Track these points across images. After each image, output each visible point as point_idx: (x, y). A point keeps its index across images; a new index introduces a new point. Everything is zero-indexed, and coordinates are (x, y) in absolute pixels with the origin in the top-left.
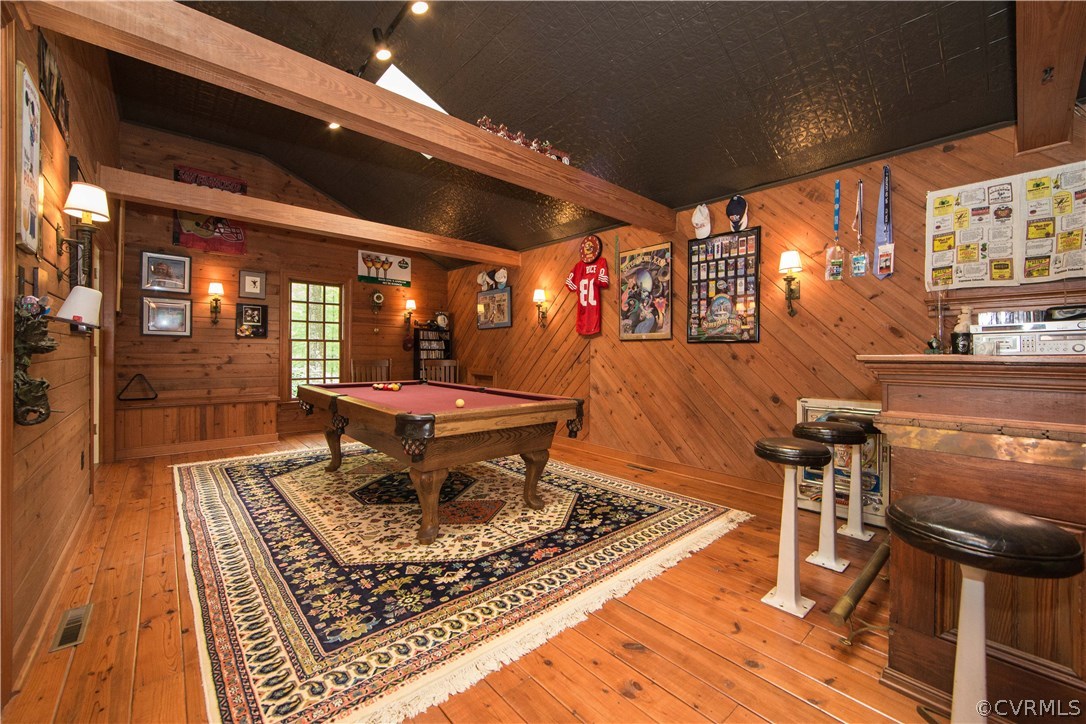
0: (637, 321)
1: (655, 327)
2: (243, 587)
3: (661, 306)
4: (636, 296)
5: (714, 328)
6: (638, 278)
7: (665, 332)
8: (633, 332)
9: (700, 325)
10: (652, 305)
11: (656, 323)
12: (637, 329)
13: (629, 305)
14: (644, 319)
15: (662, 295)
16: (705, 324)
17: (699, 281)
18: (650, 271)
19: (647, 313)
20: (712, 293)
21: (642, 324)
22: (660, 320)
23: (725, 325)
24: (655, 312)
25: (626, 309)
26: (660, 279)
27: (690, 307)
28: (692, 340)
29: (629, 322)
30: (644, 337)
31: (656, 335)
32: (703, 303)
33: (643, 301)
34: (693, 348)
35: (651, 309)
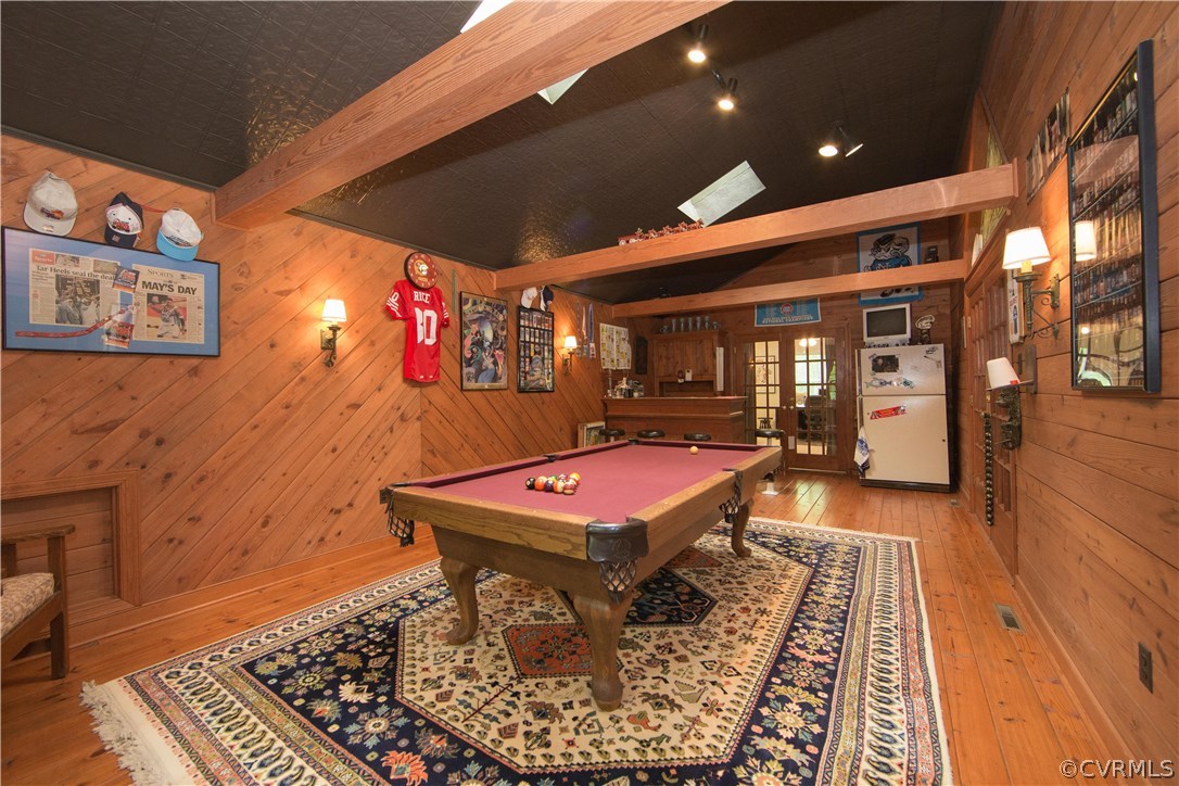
0: (480, 371)
1: (495, 378)
2: (885, 591)
3: (499, 356)
4: (479, 343)
5: (534, 381)
6: (480, 326)
7: (503, 383)
8: (476, 382)
9: (525, 378)
10: (493, 356)
11: (496, 373)
12: (480, 379)
13: (472, 352)
14: (487, 369)
15: (501, 348)
16: (529, 378)
17: (525, 342)
18: (492, 322)
19: (488, 362)
20: (532, 354)
21: (484, 373)
22: (500, 372)
23: (538, 379)
24: (495, 363)
25: (469, 356)
26: (499, 332)
27: (519, 362)
28: (521, 391)
29: (472, 370)
30: (486, 387)
31: (496, 385)
32: (527, 360)
33: (485, 350)
34: (522, 395)
35: (492, 360)
